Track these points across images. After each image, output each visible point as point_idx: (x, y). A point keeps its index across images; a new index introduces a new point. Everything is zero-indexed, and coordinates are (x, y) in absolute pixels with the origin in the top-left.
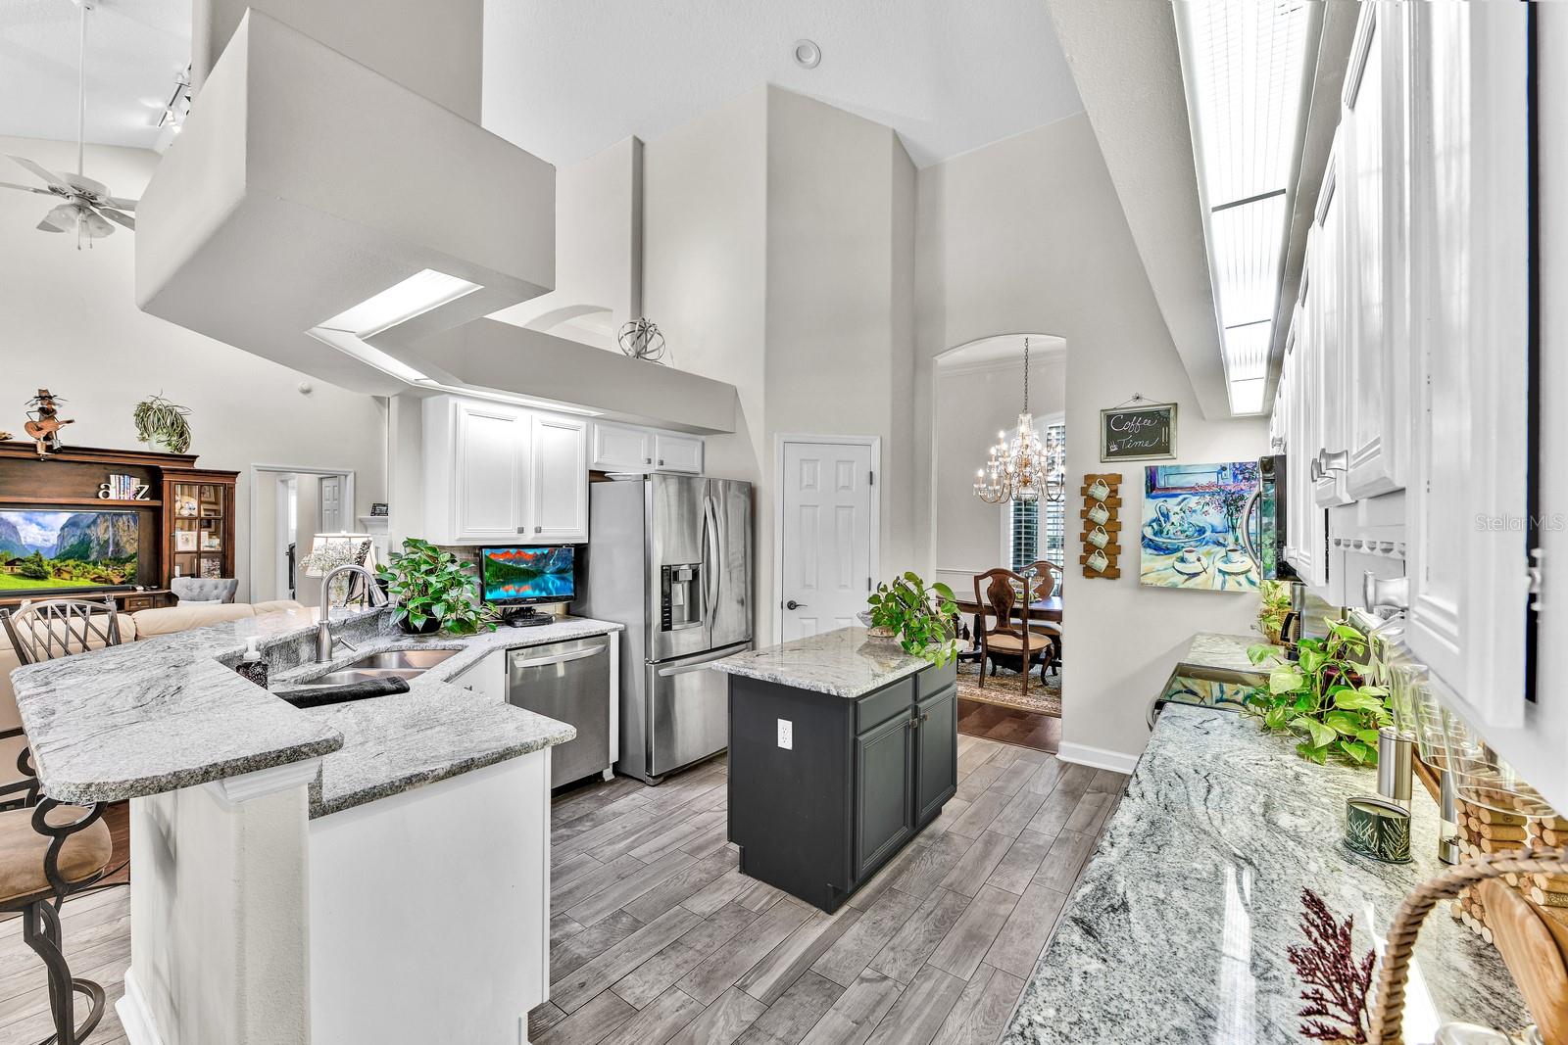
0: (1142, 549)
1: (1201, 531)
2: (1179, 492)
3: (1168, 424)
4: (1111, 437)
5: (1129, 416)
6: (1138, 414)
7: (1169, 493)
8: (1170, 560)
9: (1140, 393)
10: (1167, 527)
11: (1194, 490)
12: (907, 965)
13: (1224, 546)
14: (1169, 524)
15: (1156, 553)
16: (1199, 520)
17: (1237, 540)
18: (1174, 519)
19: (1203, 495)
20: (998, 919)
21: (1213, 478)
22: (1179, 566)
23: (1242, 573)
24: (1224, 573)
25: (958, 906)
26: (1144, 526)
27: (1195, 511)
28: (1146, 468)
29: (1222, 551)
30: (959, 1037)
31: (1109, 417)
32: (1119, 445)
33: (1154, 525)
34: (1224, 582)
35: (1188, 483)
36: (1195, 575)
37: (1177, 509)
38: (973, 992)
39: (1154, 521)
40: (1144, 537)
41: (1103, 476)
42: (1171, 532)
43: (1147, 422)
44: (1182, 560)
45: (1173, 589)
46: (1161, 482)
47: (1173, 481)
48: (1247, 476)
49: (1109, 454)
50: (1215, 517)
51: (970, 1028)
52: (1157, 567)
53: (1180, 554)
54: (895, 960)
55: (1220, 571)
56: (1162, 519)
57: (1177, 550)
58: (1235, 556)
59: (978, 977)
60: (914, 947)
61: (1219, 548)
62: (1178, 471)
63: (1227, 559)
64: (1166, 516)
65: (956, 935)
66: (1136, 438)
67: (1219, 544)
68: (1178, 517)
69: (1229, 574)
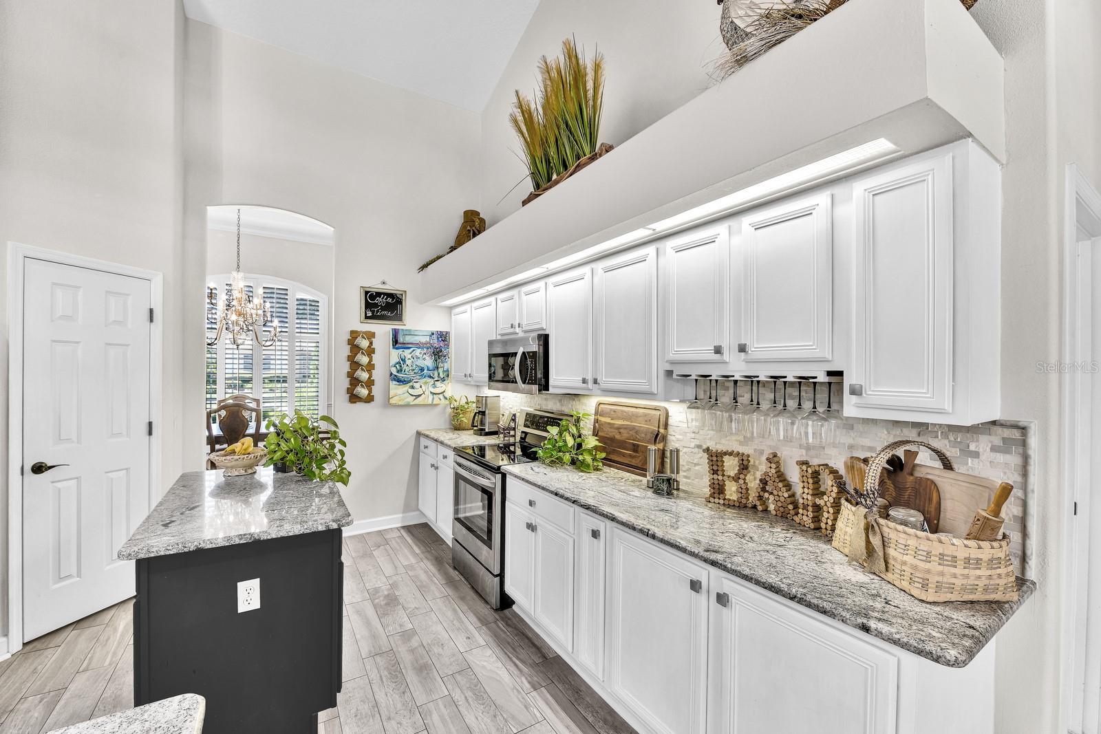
0: (391, 382)
1: (422, 370)
2: (410, 346)
3: (401, 303)
4: (368, 306)
5: (379, 294)
6: (385, 294)
7: (405, 346)
8: (406, 388)
9: (386, 280)
10: (405, 367)
11: (419, 345)
12: (410, 718)
13: (433, 378)
14: (405, 366)
15: (398, 383)
16: (421, 363)
17: (439, 375)
18: (408, 362)
19: (422, 348)
20: (419, 649)
21: (428, 339)
22: (411, 391)
23: (441, 393)
24: (433, 394)
25: (390, 660)
26: (392, 366)
27: (419, 358)
28: (392, 329)
29: (432, 381)
30: (482, 724)
31: (367, 293)
32: (373, 312)
33: (397, 366)
34: (433, 399)
35: (416, 340)
36: (420, 396)
37: (410, 356)
38: (457, 695)
39: (397, 363)
40: (391, 374)
41: (364, 333)
42: (406, 370)
43: (390, 300)
44: (413, 387)
45: (408, 406)
46: (401, 340)
47: (408, 339)
48: (443, 339)
49: (367, 317)
50: (428, 362)
51: (481, 714)
52: (398, 392)
53: (411, 384)
54: (400, 723)
55: (431, 393)
56: (402, 362)
57: (410, 381)
58: (438, 384)
59: (450, 687)
60: (399, 706)
61: (430, 380)
62: (409, 333)
63: (434, 386)
64: (404, 360)
65: (411, 677)
66: (383, 309)
67: (430, 377)
68: (410, 361)
69: (436, 394)
